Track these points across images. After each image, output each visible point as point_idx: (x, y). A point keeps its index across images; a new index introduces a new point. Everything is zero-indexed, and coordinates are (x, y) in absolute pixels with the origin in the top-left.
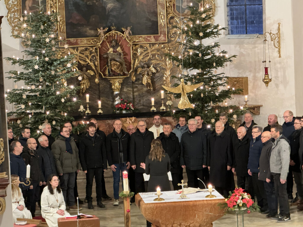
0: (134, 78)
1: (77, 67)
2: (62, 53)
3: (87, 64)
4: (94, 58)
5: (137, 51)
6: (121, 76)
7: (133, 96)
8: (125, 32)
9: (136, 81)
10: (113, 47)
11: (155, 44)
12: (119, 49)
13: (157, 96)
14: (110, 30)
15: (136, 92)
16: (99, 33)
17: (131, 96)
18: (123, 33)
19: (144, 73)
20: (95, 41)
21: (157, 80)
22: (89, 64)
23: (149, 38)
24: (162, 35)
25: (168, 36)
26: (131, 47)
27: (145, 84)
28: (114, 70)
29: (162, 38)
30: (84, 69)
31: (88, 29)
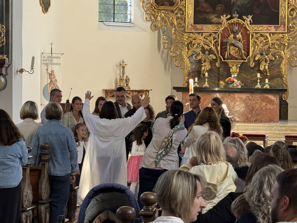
0: (254, 64)
1: (200, 50)
2: (188, 37)
3: (210, 49)
4: (216, 44)
5: (258, 39)
6: (239, 60)
8: (246, 21)
9: (255, 67)
10: (233, 32)
11: (275, 33)
12: (239, 36)
13: (274, 82)
14: (232, 18)
16: (222, 20)
18: (244, 21)
19: (261, 60)
20: (219, 27)
21: (274, 68)
22: (212, 49)
23: (269, 28)
24: (282, 26)
25: (287, 26)
26: (251, 35)
27: (261, 70)
28: (232, 54)
29: (282, 28)
30: (207, 52)
31: (214, 16)
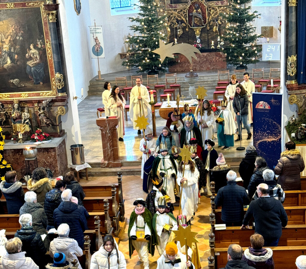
0: (209, 28)
1: (176, 21)
4: (186, 16)
5: (211, 11)
6: (201, 26)
7: (208, 38)
10: (196, 9)
11: (222, 6)
12: (199, 10)
15: (209, 36)
16: (188, 1)
17: (207, 39)
19: (214, 25)
20: (186, 5)
21: (222, 29)
22: (183, 20)
23: (218, 3)
24: (226, 1)
26: (206, 9)
27: (214, 31)
28: (196, 23)
29: (226, 3)
30: (180, 22)
